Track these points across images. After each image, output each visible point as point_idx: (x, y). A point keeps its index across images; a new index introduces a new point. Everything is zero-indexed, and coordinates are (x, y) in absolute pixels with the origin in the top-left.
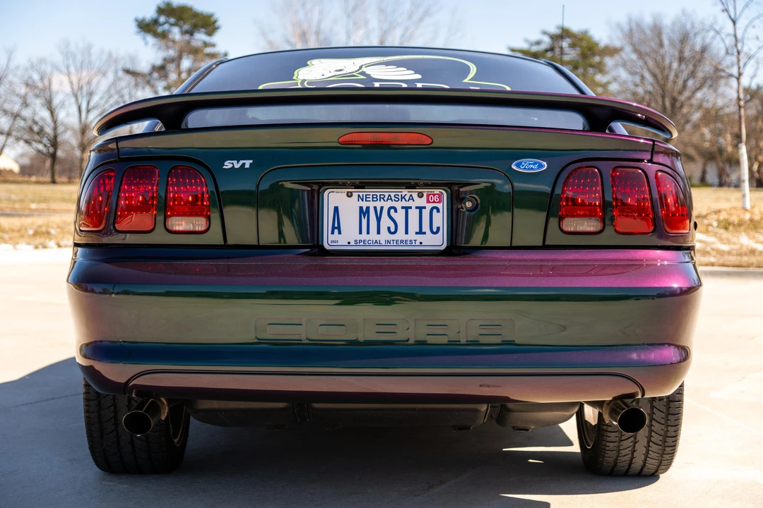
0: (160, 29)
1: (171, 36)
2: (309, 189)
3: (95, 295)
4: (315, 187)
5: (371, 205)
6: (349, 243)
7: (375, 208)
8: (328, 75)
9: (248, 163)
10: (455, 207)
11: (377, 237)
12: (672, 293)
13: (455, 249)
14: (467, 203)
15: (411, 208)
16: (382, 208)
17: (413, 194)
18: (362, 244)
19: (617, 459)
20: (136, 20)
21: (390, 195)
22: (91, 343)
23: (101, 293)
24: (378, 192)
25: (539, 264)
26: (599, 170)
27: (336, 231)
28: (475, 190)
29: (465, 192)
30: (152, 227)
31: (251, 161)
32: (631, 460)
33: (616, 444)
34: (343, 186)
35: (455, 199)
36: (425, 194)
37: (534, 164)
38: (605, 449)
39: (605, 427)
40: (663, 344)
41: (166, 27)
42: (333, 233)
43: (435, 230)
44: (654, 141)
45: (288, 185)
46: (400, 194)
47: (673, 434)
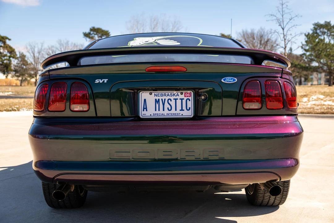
0: (91, 36)
1: (95, 38)
2: (133, 91)
3: (40, 139)
4: (136, 91)
5: (160, 98)
6: (151, 115)
7: (162, 99)
8: (142, 43)
9: (106, 80)
10: (197, 98)
11: (163, 112)
12: (292, 135)
13: (197, 117)
14: (202, 97)
15: (177, 99)
16: (165, 99)
17: (179, 93)
18: (156, 115)
19: (263, 201)
20: (83, 33)
21: (168, 94)
22: (38, 161)
23: (42, 138)
24: (163, 92)
25: (234, 123)
26: (259, 82)
27: (145, 110)
28: (206, 91)
29: (201, 92)
30: (64, 110)
31: (107, 80)
32: (269, 201)
33: (263, 195)
34: (148, 90)
35: (197, 95)
36: (184, 93)
37: (231, 79)
38: (258, 197)
39: (258, 188)
40: (288, 158)
41: (93, 35)
42: (143, 111)
43: (188, 109)
44: (282, 69)
45: (124, 90)
46: (173, 93)
47: (286, 190)
